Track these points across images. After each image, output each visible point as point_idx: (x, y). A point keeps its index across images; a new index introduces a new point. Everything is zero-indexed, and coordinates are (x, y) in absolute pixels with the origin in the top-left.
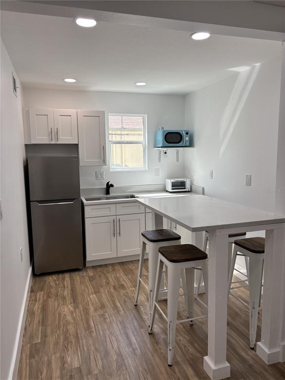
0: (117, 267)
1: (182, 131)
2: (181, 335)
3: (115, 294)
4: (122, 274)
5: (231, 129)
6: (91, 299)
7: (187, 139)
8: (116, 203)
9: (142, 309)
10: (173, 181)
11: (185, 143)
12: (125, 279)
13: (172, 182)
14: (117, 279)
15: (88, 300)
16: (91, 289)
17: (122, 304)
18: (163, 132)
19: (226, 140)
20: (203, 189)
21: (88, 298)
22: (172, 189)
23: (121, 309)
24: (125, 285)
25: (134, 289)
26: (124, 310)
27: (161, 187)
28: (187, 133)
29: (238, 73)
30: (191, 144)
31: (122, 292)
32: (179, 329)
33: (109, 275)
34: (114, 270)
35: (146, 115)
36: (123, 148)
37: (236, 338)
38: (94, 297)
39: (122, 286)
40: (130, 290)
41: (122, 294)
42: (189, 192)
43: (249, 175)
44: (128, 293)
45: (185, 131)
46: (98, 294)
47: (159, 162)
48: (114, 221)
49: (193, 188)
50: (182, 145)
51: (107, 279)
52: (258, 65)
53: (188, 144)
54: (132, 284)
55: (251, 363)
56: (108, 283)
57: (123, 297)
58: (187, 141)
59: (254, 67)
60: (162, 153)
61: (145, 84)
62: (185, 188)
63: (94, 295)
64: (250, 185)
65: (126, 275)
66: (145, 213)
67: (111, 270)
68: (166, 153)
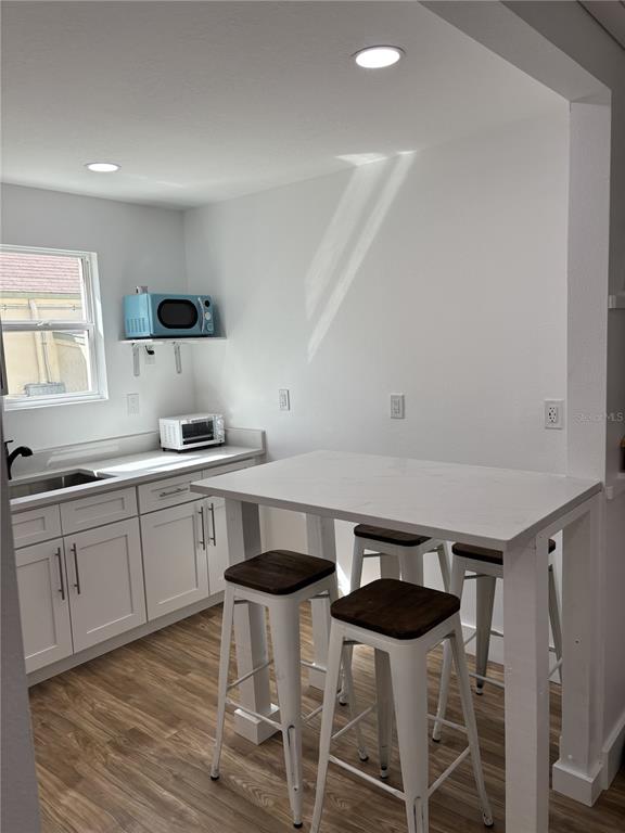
0: (81, 683)
1: (197, 297)
2: (384, 815)
3: (133, 766)
4: (110, 700)
5: (339, 294)
6: (68, 809)
7: (208, 316)
8: (59, 503)
9: (239, 782)
10: (184, 422)
11: (206, 328)
12: (129, 712)
13: (183, 426)
14: (106, 718)
15: (65, 815)
16: (49, 780)
17: (174, 788)
18: (154, 297)
19: (326, 319)
20: (264, 434)
21: (60, 811)
22: (185, 443)
23: (183, 806)
24: (143, 729)
25: (174, 732)
26: (193, 806)
27: (147, 441)
28: (207, 304)
29: (351, 169)
30: (217, 331)
31: (150, 752)
32: (369, 802)
33: (71, 714)
34: (76, 694)
35: (94, 255)
36: (39, 342)
37: (494, 772)
38: (76, 800)
39: (137, 736)
40: (168, 739)
41: (154, 760)
42: (220, 445)
43: (401, 394)
44: (165, 750)
45: (202, 297)
46: (80, 786)
47: (137, 375)
48: (59, 555)
49: (229, 435)
50: (199, 333)
51: (75, 727)
52: (407, 155)
53: (211, 330)
54: (161, 720)
55: (564, 816)
56: (86, 741)
57: (163, 766)
58: (208, 322)
59: (396, 159)
60: (143, 354)
61: (114, 168)
62: (212, 438)
63: (73, 794)
64: (403, 417)
65: (126, 699)
66: (139, 515)
67: (65, 696)
68: (151, 353)
